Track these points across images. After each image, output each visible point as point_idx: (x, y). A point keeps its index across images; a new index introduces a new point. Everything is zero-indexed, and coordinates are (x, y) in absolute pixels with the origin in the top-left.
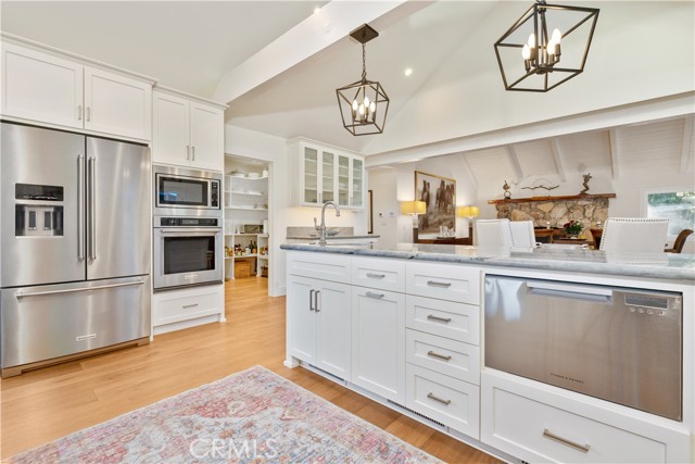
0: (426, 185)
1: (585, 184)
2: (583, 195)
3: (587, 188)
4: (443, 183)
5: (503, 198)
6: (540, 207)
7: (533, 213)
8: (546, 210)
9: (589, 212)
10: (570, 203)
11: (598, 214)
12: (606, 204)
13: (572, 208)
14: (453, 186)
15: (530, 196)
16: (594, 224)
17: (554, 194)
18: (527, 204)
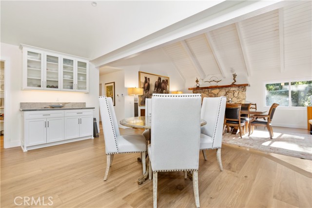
0: (147, 80)
1: (234, 79)
2: (233, 85)
3: (235, 81)
4: (160, 79)
5: (196, 87)
6: (213, 91)
7: (210, 95)
8: (216, 93)
9: (236, 94)
10: (227, 89)
11: (241, 95)
12: (244, 90)
13: (228, 92)
14: (167, 81)
15: (208, 86)
16: (239, 100)
17: (220, 84)
18: (207, 90)
